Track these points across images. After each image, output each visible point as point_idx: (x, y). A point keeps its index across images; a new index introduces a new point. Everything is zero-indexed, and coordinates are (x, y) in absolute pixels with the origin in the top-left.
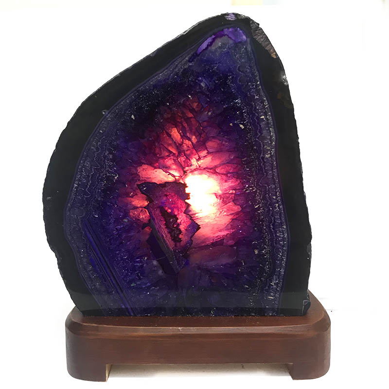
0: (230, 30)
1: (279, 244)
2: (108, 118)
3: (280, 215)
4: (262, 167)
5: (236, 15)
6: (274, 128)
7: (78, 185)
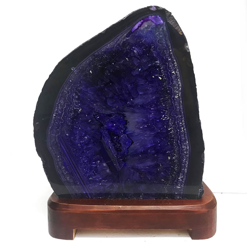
0: (153, 17)
1: (184, 153)
2: (75, 72)
3: (185, 135)
4: (173, 104)
5: (157, 7)
6: (181, 79)
7: (56, 115)
